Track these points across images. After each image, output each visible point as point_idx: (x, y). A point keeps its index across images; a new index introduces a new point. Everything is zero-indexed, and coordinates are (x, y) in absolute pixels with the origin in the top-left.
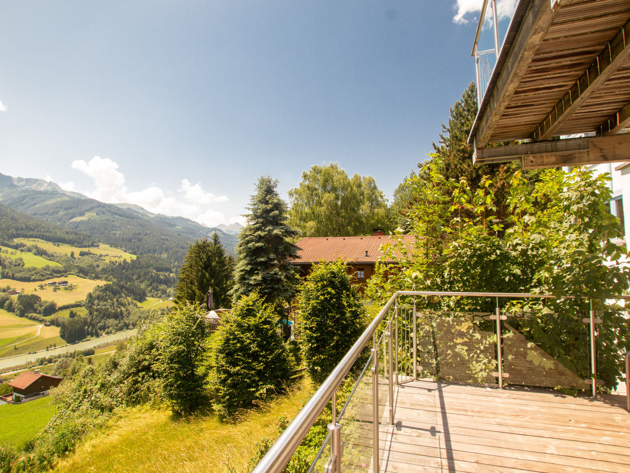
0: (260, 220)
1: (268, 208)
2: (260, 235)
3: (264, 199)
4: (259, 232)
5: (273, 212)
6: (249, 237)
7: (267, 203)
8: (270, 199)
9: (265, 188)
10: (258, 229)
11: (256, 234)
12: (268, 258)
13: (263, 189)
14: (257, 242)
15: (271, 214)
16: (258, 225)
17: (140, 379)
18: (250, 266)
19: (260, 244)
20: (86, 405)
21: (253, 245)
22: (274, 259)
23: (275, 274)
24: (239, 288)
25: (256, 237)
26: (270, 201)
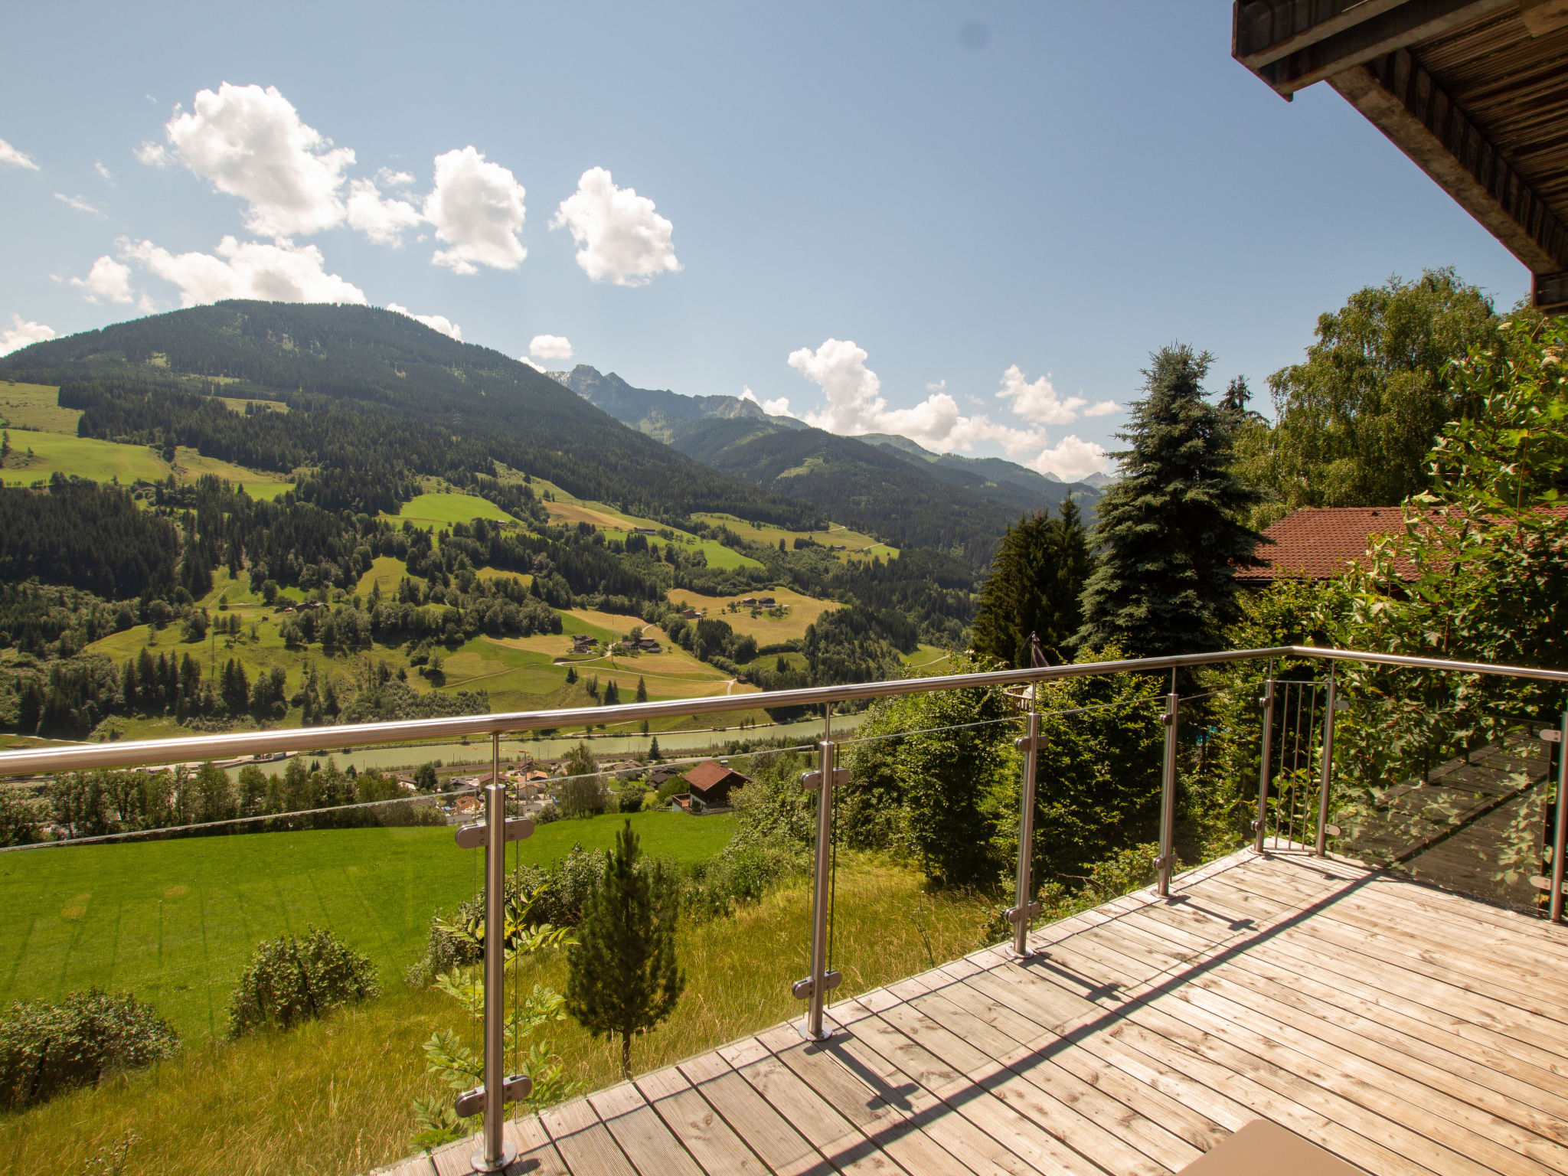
0: (1155, 466)
1: (1176, 433)
2: (1148, 505)
3: (1167, 409)
4: (1148, 498)
5: (1189, 444)
6: (1121, 509)
7: (1173, 419)
8: (1182, 407)
9: (1170, 379)
10: (1143, 490)
11: (1138, 502)
12: (1169, 563)
13: (1165, 384)
14: (1139, 521)
15: (1183, 449)
16: (1145, 480)
17: (874, 801)
18: (1119, 583)
19: (1146, 527)
20: (782, 829)
21: (1129, 528)
22: (1185, 567)
23: (1184, 604)
24: (1090, 634)
25: (1140, 508)
26: (1182, 415)
